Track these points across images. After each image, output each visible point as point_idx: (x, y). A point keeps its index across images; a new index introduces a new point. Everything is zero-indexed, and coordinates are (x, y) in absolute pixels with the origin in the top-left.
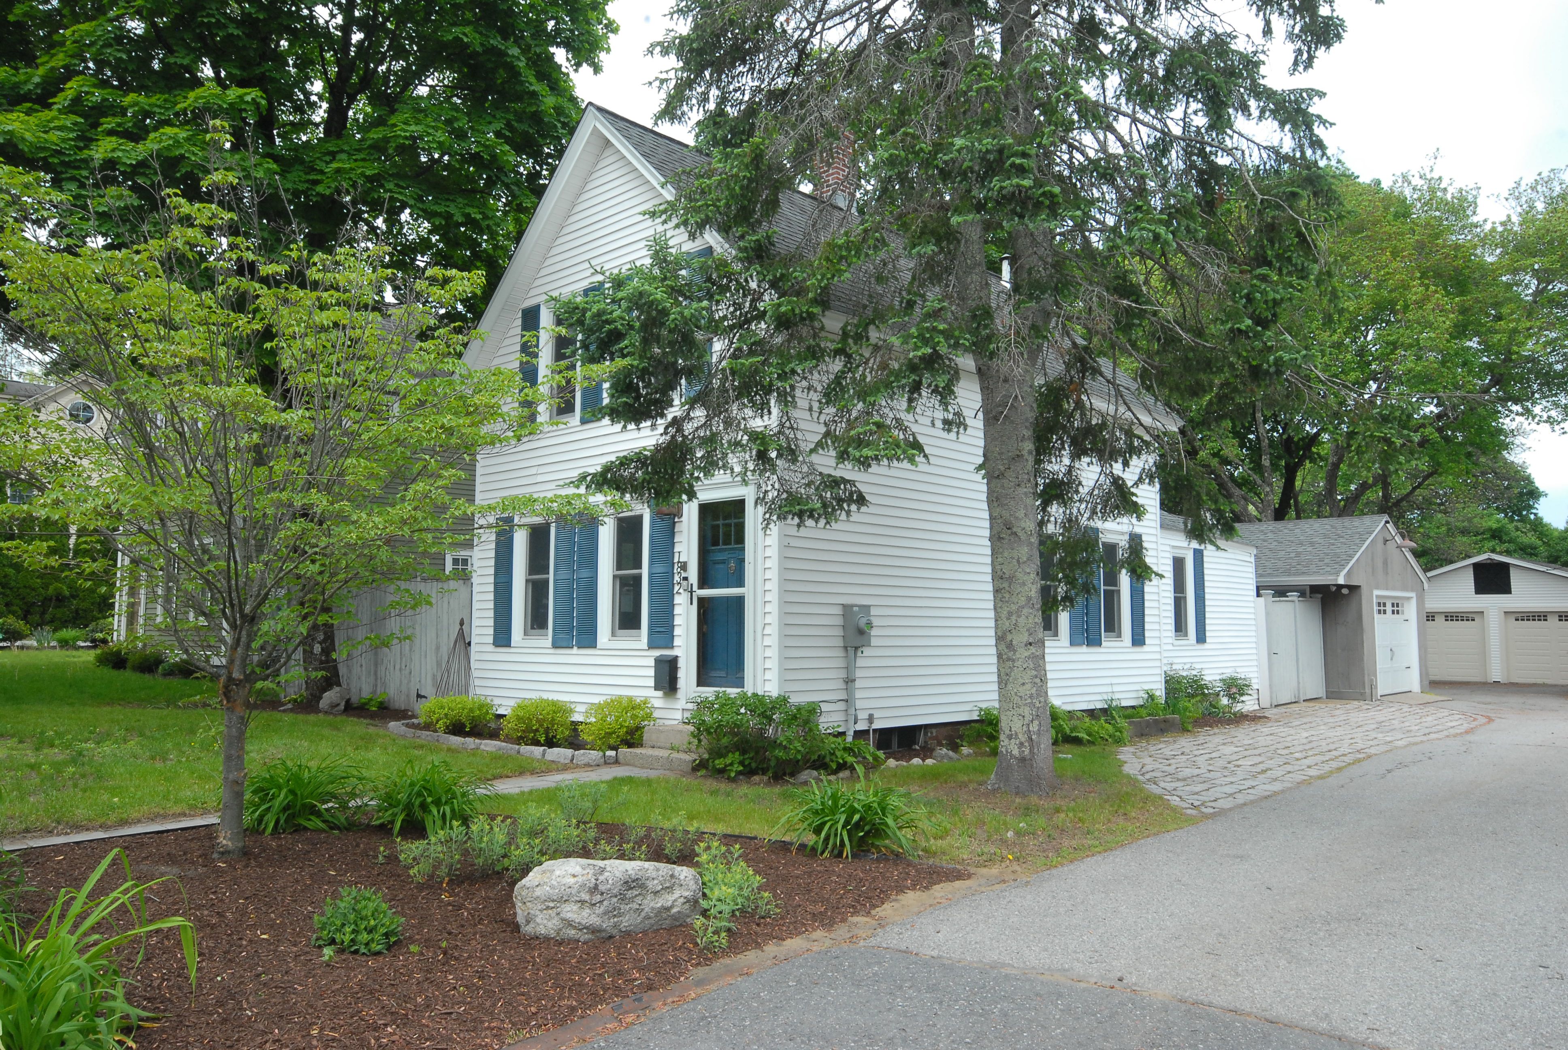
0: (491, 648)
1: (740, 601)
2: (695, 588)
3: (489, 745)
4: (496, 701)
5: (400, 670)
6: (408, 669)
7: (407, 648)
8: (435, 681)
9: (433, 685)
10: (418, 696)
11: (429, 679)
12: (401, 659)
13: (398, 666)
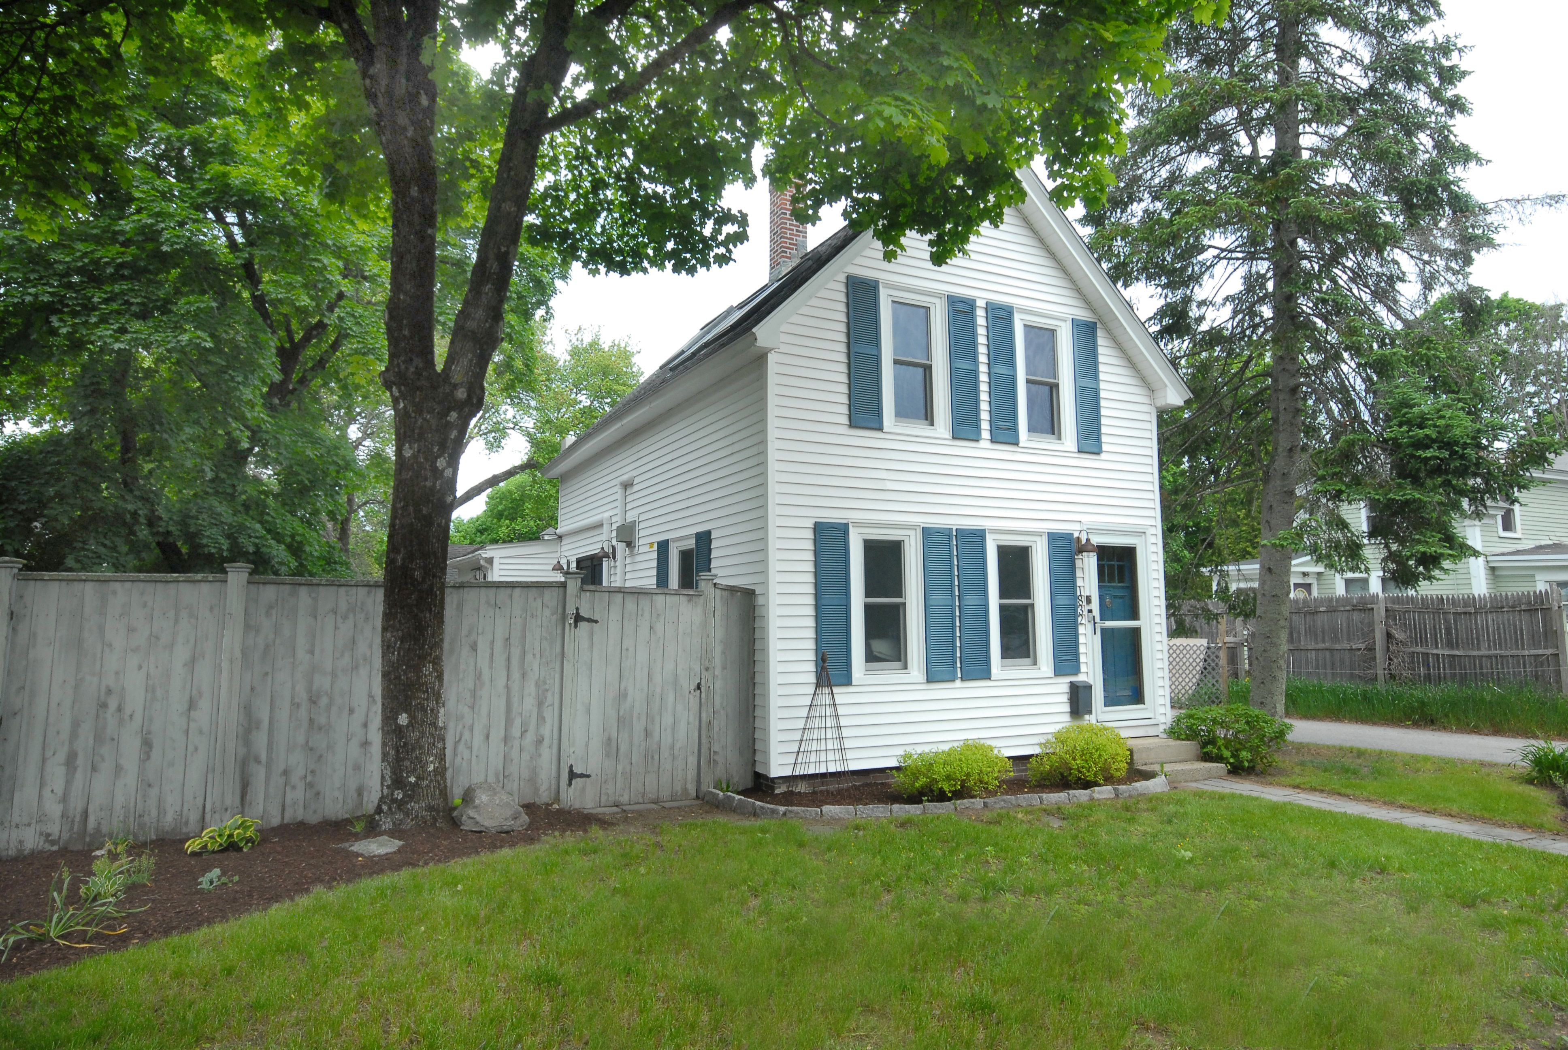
0: (814, 689)
1: (1137, 633)
2: (1098, 619)
5: (506, 739)
6: (530, 737)
7: (529, 703)
8: (611, 748)
9: (608, 755)
10: (572, 775)
11: (596, 745)
12: (509, 722)
13: (497, 735)
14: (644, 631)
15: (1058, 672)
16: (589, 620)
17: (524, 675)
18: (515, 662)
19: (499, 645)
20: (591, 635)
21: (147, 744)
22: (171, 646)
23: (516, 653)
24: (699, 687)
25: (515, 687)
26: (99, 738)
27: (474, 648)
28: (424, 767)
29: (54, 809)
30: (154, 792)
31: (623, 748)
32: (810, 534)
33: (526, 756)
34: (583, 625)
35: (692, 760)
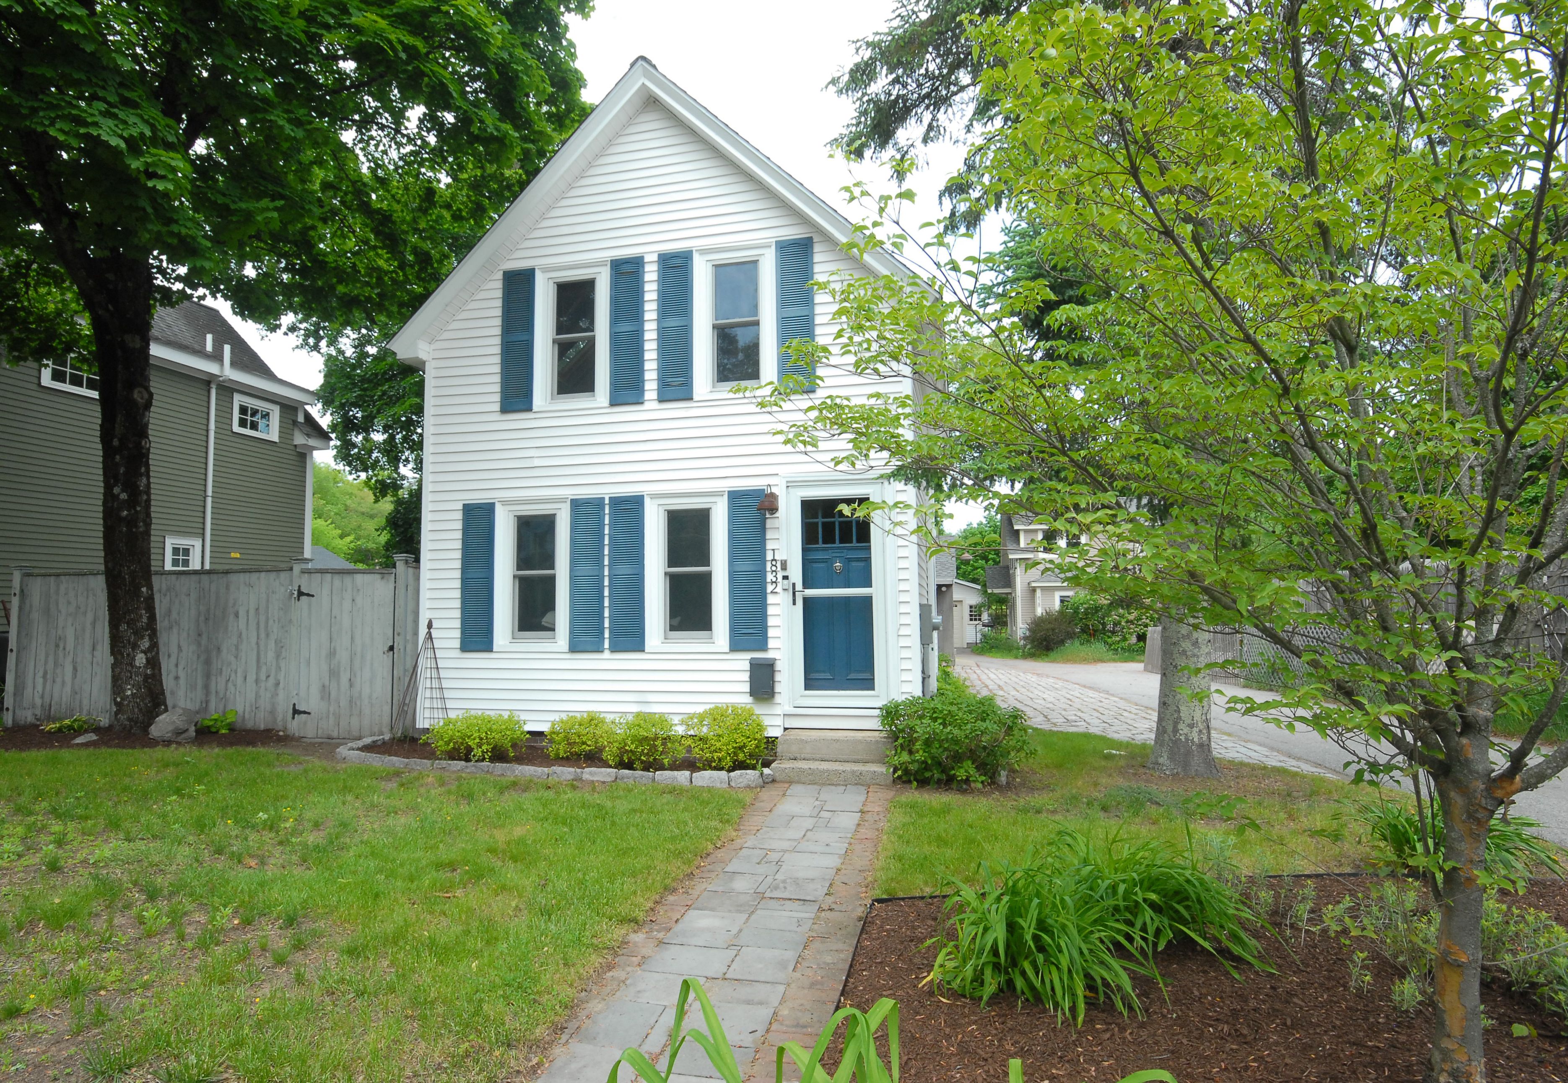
0: (457, 653)
1: (866, 603)
2: (799, 587)
3: (592, 774)
4: (523, 717)
5: (257, 681)
6: (272, 680)
7: (271, 655)
8: (325, 693)
9: (322, 698)
10: (296, 712)
11: (315, 691)
12: (258, 668)
13: (251, 677)
14: (347, 604)
15: (736, 646)
16: (308, 595)
17: (268, 635)
18: (262, 625)
19: (252, 612)
20: (310, 605)
21: (75, 669)
22: (85, 613)
23: (262, 619)
24: (391, 648)
25: (262, 643)
26: (56, 663)
27: (237, 615)
28: (124, 691)
29: (38, 702)
30: (78, 697)
31: (333, 694)
32: (459, 515)
33: (268, 695)
34: (303, 598)
35: (387, 708)
